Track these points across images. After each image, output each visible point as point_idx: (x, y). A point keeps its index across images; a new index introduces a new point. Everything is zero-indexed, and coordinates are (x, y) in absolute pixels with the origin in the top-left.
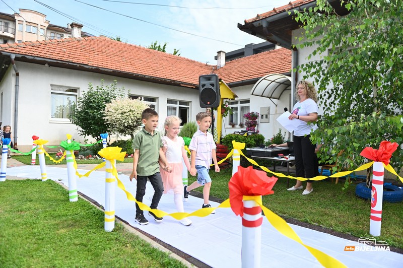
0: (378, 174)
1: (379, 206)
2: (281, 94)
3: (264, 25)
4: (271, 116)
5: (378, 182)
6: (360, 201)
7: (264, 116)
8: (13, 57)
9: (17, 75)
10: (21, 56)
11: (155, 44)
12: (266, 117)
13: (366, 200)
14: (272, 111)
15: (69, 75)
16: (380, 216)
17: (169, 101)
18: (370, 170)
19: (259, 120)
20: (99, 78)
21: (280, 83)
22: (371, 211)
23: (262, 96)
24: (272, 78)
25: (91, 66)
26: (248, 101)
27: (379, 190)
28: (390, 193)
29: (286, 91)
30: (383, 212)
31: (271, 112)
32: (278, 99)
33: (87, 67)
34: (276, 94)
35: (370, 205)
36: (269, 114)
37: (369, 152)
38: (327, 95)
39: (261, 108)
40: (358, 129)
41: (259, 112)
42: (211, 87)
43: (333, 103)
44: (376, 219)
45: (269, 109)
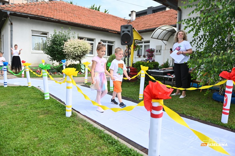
0: (229, 87)
1: (228, 106)
2: (169, 38)
4: (162, 52)
5: (229, 92)
6: (215, 103)
7: (158, 51)
8: (9, 13)
9: (12, 24)
10: (13, 12)
11: (94, 6)
13: (219, 102)
14: (163, 48)
15: (42, 24)
16: (228, 112)
19: (155, 53)
20: (60, 27)
21: (169, 31)
23: (157, 39)
24: (164, 28)
25: (58, 19)
26: (149, 42)
27: (229, 97)
29: (172, 36)
30: (230, 110)
32: (167, 41)
33: (53, 20)
34: (166, 38)
36: (161, 50)
37: (225, 74)
38: (199, 39)
39: (156, 46)
40: (218, 60)
41: (155, 49)
42: (128, 33)
43: (202, 43)
44: (226, 114)
45: (161, 47)
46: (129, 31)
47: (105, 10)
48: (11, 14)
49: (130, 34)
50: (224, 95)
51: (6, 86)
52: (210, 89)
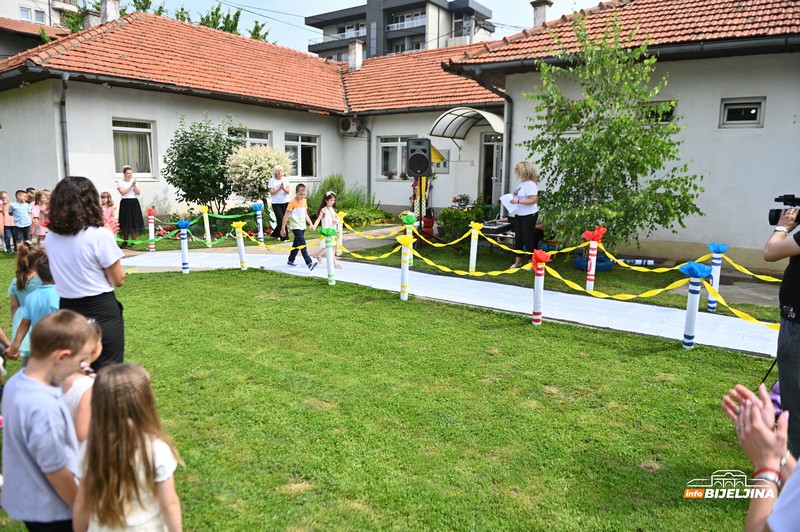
0: (593, 249)
1: (592, 271)
2: (468, 131)
4: (451, 165)
5: (593, 255)
6: (579, 272)
7: (441, 164)
8: (66, 76)
9: (63, 104)
10: (78, 75)
12: (445, 164)
13: (582, 270)
14: (453, 157)
15: (138, 99)
16: (593, 278)
17: (288, 137)
18: (588, 247)
19: (433, 170)
21: (468, 118)
22: (587, 275)
23: (442, 136)
24: (459, 112)
25: (179, 86)
27: (593, 260)
28: (601, 264)
29: (474, 128)
30: (596, 275)
31: (451, 158)
32: (463, 139)
33: (175, 88)
34: (460, 133)
35: (587, 271)
36: (448, 160)
37: (587, 235)
38: (550, 171)
40: (581, 216)
42: (423, 153)
43: (556, 179)
44: (591, 280)
45: (449, 153)
46: (424, 151)
47: (257, 22)
49: (426, 155)
50: (588, 259)
51: (187, 271)
52: (572, 253)
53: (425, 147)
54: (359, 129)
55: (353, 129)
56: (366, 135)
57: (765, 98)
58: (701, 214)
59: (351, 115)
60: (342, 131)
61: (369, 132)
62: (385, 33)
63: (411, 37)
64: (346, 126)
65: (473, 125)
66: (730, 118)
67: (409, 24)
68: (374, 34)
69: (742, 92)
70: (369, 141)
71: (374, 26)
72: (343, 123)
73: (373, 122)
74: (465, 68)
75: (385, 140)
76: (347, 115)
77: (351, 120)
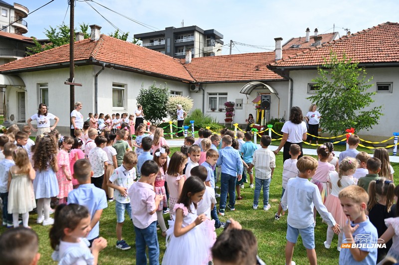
3: (283, 69)
4: (243, 105)
7: (239, 105)
10: (108, 64)
12: (241, 105)
14: (244, 102)
19: (235, 107)
23: (243, 93)
25: (141, 70)
26: (226, 94)
32: (249, 94)
33: (139, 70)
36: (242, 103)
37: (348, 131)
39: (236, 99)
41: (235, 102)
45: (242, 100)
46: (268, 100)
48: (106, 66)
53: (268, 98)
54: (199, 89)
55: (197, 89)
56: (202, 92)
57: (392, 83)
58: (377, 124)
59: (197, 83)
60: (191, 90)
61: (203, 90)
62: (174, 44)
63: (187, 46)
64: (193, 88)
65: (254, 89)
66: (378, 90)
67: (184, 40)
68: (169, 44)
69: (384, 80)
70: (204, 95)
71: (169, 40)
72: (192, 87)
73: (206, 86)
74: (277, 68)
75: (210, 94)
76: (195, 83)
77: (196, 85)
